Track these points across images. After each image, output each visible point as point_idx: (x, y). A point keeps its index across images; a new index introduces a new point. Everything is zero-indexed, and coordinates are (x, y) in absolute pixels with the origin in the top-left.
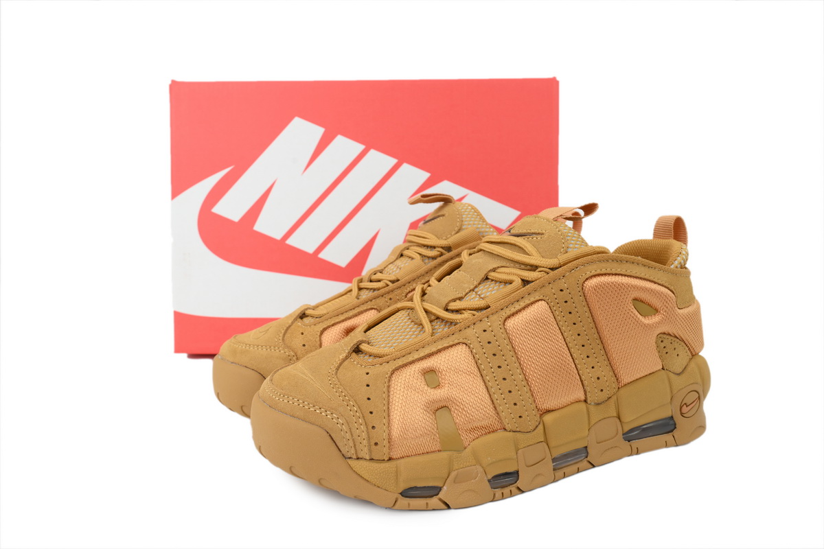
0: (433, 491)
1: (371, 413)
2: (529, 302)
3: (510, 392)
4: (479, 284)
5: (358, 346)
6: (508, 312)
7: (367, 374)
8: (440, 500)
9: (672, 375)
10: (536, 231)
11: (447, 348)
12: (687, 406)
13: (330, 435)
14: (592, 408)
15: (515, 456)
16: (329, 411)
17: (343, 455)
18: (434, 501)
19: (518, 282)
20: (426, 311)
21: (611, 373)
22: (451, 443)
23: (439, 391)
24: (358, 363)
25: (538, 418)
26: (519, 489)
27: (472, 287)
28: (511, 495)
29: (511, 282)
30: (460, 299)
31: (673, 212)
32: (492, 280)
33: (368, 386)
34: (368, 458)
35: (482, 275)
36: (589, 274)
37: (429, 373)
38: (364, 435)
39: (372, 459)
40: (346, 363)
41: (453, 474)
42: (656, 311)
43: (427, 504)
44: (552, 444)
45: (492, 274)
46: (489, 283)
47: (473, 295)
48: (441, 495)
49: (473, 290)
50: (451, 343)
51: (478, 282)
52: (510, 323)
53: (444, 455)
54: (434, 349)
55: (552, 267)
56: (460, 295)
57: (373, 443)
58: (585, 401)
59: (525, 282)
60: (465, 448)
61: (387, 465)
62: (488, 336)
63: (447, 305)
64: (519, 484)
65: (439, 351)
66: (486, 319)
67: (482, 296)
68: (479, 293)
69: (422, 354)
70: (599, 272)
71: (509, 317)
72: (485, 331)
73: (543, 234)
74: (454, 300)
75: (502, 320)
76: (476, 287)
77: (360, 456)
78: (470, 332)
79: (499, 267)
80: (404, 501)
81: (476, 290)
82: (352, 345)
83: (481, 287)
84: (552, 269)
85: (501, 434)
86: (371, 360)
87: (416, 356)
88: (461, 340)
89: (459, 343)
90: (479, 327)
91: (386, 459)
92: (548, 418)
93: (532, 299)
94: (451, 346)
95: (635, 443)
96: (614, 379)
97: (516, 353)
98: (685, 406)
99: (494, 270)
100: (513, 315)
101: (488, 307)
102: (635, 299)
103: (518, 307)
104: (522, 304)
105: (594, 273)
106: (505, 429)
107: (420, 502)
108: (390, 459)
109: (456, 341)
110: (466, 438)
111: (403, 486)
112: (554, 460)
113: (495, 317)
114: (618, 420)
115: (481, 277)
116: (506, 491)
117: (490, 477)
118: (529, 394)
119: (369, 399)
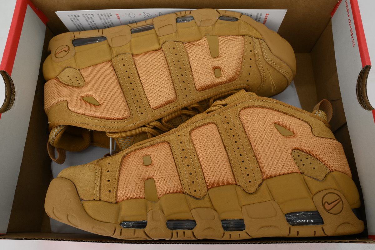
0: (223, 18)
1: (251, 59)
3: (178, 61)
9: (74, 66)
12: (65, 50)
13: (271, 51)
14: (129, 51)
15: (178, 29)
25: (163, 47)
34: (253, 38)
38: (256, 49)
39: (251, 37)
44: (154, 35)
57: (252, 44)
58: (133, 55)
61: (245, 33)
62: (181, 139)
72: (179, 136)
77: (257, 39)
91: (245, 36)
92: (157, 46)
96: (114, 65)
98: (66, 51)
100: (196, 128)
102: (97, 106)
106: (183, 43)
108: (243, 36)
111: (237, 22)
112: (154, 27)
114: (111, 45)
117: (193, 21)
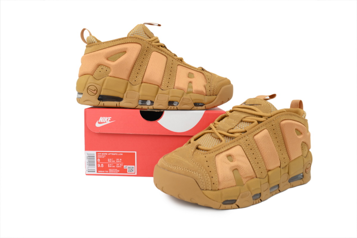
0: (233, 201)
1: (210, 172)
2: (262, 130)
3: (258, 163)
4: (239, 123)
5: (197, 147)
6: (255, 133)
7: (205, 157)
8: (236, 205)
9: (304, 158)
10: (257, 103)
11: (234, 147)
12: (307, 169)
13: (196, 181)
14: (282, 170)
15: (260, 188)
16: (195, 171)
17: (201, 189)
18: (234, 205)
19: (256, 122)
20: (220, 133)
21: (288, 156)
22: (239, 183)
23: (234, 163)
24: (200, 153)
25: (266, 173)
26: (261, 200)
27: (236, 124)
28: (259, 203)
29: (252, 122)
30: (233, 129)
31: (298, 98)
32: (244, 122)
33: (207, 161)
34: (210, 189)
35: (240, 120)
36: (282, 119)
37: (229, 156)
38: (209, 180)
39: (212, 190)
40: (195, 153)
41: (241, 195)
42: (301, 133)
43: (232, 207)
44: (270, 183)
45: (244, 119)
46: (242, 122)
47: (237, 127)
48: (237, 203)
49: (237, 125)
50: (235, 145)
51: (238, 123)
52: (256, 137)
53: (238, 187)
54: (229, 147)
55: (269, 116)
56: (232, 127)
57: (212, 183)
58: (280, 167)
59: (259, 122)
60: (244, 185)
61: (218, 192)
62: (248, 142)
63: (228, 131)
64: (261, 198)
65: (231, 148)
66: (247, 136)
67: (241, 127)
68: (239, 126)
69: (225, 149)
70: (285, 119)
71: (255, 135)
72: (246, 140)
73: (261, 105)
74: (230, 129)
75: (253, 136)
76: (238, 124)
77: (207, 189)
78: (241, 141)
79: (246, 117)
80: (223, 206)
81: (238, 125)
82: (195, 146)
83: (240, 124)
84: (269, 117)
85: (256, 179)
86: (203, 152)
87: (223, 150)
88: (238, 144)
89: (237, 145)
90: (245, 139)
92: (270, 173)
93: (263, 129)
94: (235, 146)
95: (292, 183)
96: (289, 158)
97: (259, 149)
99: (244, 118)
100: (256, 134)
101: (246, 131)
102: (296, 129)
103: (258, 131)
104: (259, 130)
105: (283, 119)
106: (257, 177)
107: (229, 206)
108: (218, 190)
109: (236, 144)
110: (244, 181)
111: (224, 200)
112: (270, 189)
113: (250, 135)
114: (288, 174)
115: (240, 121)
116: (257, 201)
117: (253, 195)
118: (264, 164)
119: (208, 166)
